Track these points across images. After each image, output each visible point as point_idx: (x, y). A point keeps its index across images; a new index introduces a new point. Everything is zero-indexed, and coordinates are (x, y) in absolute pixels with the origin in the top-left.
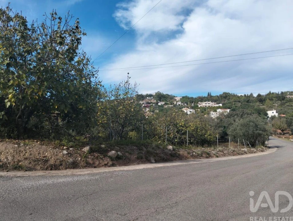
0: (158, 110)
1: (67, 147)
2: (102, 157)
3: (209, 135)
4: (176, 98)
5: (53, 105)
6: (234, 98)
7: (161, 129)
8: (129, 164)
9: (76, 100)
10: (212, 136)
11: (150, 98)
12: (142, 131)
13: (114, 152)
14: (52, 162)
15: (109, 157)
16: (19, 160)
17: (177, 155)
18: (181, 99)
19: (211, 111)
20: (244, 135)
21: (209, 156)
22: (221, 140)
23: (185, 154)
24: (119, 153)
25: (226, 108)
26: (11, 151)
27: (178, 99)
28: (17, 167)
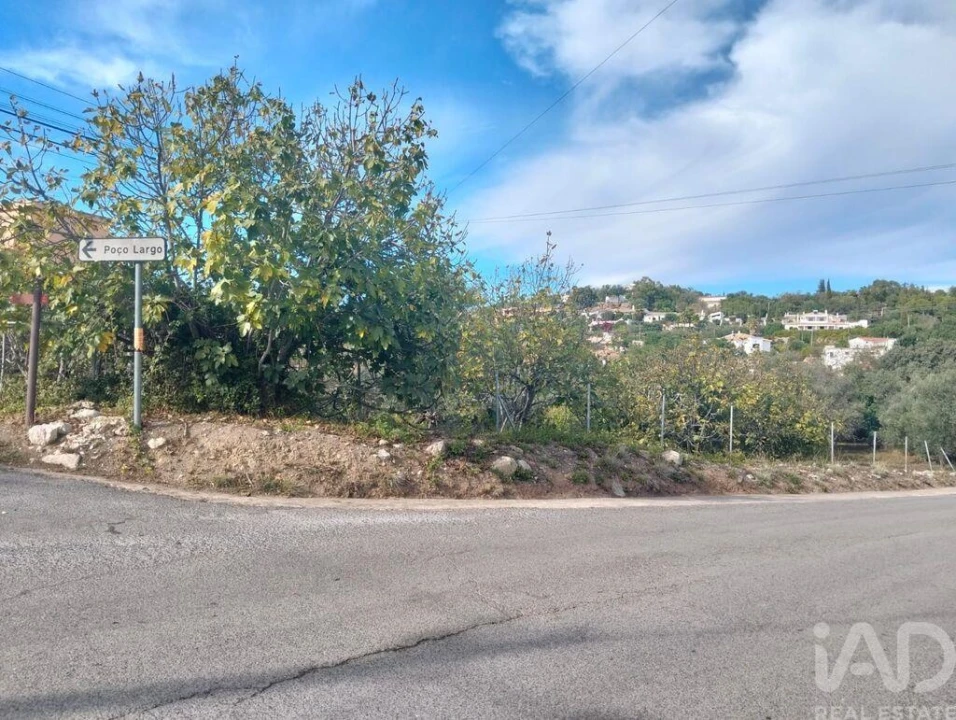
0: (642, 339)
1: (387, 439)
2: (477, 470)
3: (810, 424)
4: (705, 299)
5: (353, 328)
6: (913, 301)
7: (649, 401)
8: (549, 495)
9: (412, 315)
10: (817, 426)
11: (615, 300)
12: (586, 405)
13: (507, 459)
14: (352, 477)
15: (496, 472)
16: (273, 469)
17: (695, 479)
18: (722, 302)
19: (828, 343)
20: (933, 428)
21: (797, 486)
22: (857, 442)
23: (721, 477)
24: (522, 463)
25: (881, 335)
26: (255, 445)
27: (711, 302)
28: (271, 488)
